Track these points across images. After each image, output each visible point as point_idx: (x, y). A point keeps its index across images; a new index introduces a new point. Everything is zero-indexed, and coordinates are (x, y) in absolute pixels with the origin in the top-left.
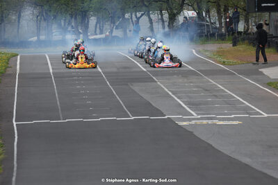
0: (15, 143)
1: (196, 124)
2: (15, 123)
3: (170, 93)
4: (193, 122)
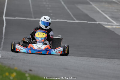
0: (4, 27)
1: (116, 28)
2: (4, 18)
3: (100, 11)
4: (114, 27)
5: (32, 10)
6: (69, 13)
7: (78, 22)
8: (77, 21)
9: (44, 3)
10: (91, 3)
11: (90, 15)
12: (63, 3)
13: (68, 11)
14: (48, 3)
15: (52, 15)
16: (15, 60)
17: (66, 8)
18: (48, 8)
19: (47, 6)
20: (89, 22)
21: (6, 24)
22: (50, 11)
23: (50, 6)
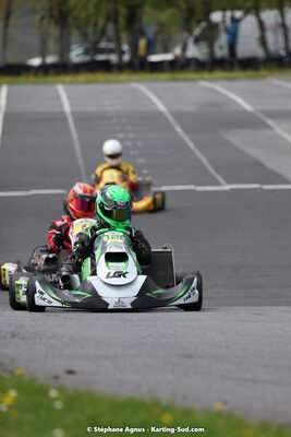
5: (81, 162)
6: (198, 160)
7: (233, 190)
8: (227, 187)
9: (120, 135)
10: (270, 122)
11: (269, 164)
12: (179, 129)
13: (198, 153)
14: (131, 135)
16: (23, 339)
18: (131, 152)
19: (129, 144)
20: (265, 187)
22: (141, 160)
23: (139, 143)
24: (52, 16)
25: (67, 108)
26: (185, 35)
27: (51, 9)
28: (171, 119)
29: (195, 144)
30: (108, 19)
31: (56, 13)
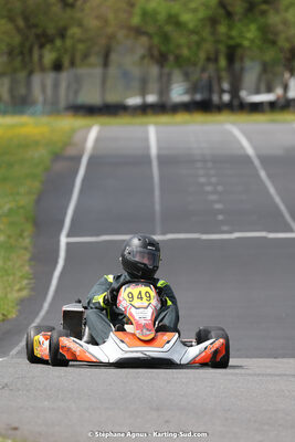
2: (64, 240)
6: (277, 207)
9: (202, 180)
12: (263, 174)
14: (214, 180)
15: (220, 217)
17: (272, 190)
19: (209, 188)
21: (66, 260)
22: (218, 206)
23: (220, 188)
24: (152, 56)
25: (154, 151)
26: (287, 75)
27: (150, 49)
28: (257, 162)
29: (277, 189)
30: (208, 59)
31: (156, 53)
